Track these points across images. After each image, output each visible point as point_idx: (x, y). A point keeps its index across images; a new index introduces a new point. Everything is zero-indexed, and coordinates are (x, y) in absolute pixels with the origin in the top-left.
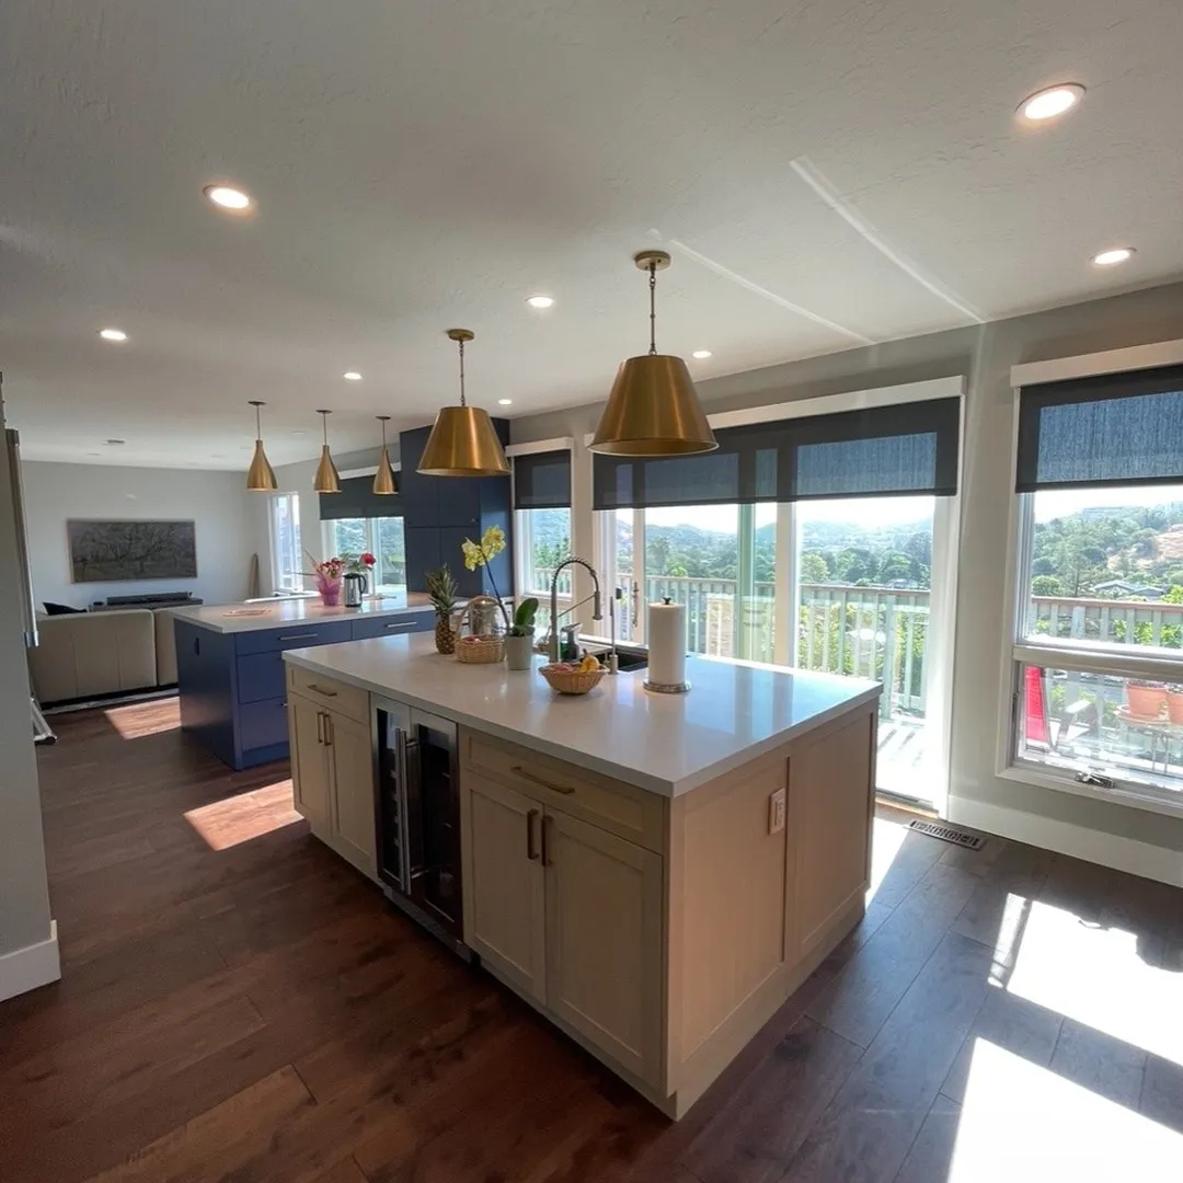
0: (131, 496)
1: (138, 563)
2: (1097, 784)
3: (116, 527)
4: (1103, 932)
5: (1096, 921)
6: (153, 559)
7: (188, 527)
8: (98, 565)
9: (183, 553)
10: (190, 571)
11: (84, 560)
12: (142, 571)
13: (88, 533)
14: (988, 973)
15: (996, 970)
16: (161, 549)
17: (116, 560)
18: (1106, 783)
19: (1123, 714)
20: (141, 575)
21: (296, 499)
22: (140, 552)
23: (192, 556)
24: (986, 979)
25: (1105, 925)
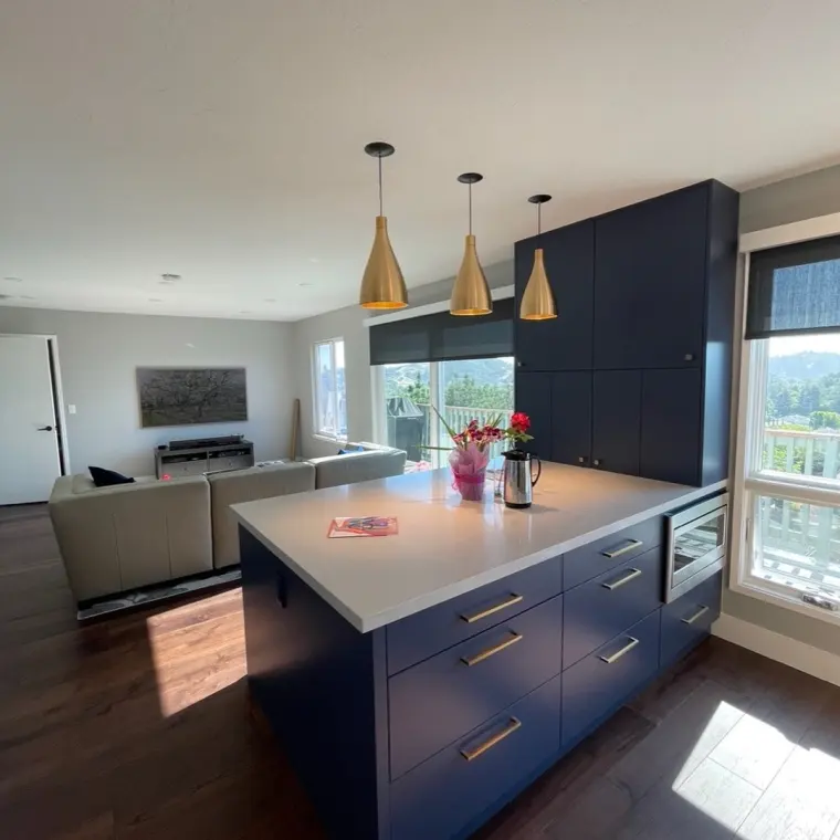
0: (190, 345)
1: (197, 408)
3: (178, 374)
6: (209, 404)
7: (241, 372)
8: (162, 411)
9: (235, 398)
10: (241, 415)
11: (151, 406)
12: (200, 416)
13: (154, 380)
16: (216, 395)
17: (178, 406)
20: (199, 419)
21: (340, 346)
22: (199, 398)
23: (243, 401)
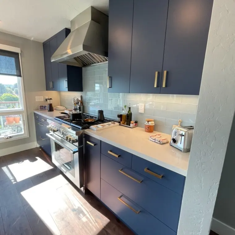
2: (9, 138)
4: (23, 162)
5: (21, 161)
14: (12, 183)
15: (13, 181)
18: (10, 137)
19: (6, 124)
24: (13, 184)
25: (23, 161)
